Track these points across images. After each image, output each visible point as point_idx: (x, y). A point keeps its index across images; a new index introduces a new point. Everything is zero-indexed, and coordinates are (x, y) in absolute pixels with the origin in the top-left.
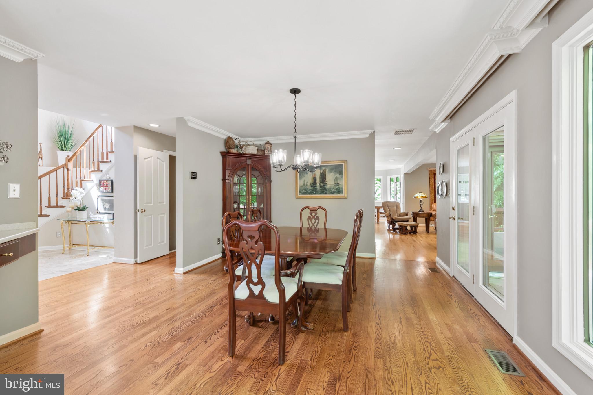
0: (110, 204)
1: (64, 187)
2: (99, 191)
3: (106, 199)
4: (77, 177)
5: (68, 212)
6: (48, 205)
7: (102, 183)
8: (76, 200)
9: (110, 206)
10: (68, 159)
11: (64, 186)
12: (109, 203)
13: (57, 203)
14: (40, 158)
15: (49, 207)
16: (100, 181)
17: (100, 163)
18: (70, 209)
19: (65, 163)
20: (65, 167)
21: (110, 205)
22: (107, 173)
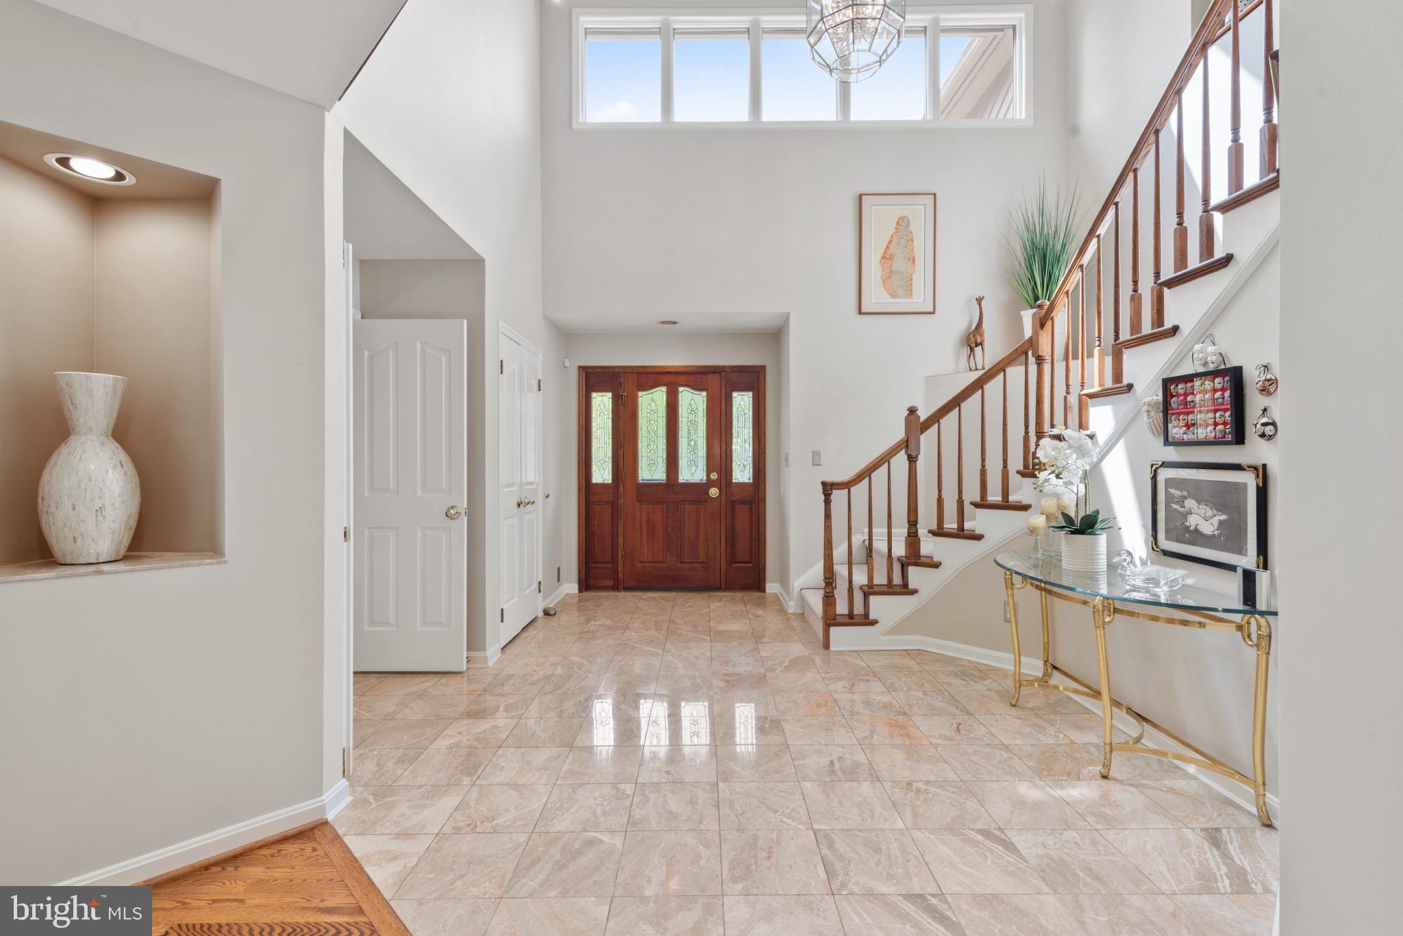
0: (1225, 513)
1: (1027, 432)
2: (1162, 438)
3: (1197, 483)
4: (1068, 386)
5: (1033, 531)
6: (977, 499)
7: (1178, 395)
8: (1060, 482)
9: (1221, 523)
10: (1040, 319)
11: (1027, 426)
12: (1220, 507)
13: (1005, 493)
14: (977, 345)
15: (983, 504)
16: (1167, 383)
17: (1165, 289)
18: (1040, 521)
19: (1031, 337)
20: (1030, 353)
21: (1224, 517)
22: (1206, 334)
